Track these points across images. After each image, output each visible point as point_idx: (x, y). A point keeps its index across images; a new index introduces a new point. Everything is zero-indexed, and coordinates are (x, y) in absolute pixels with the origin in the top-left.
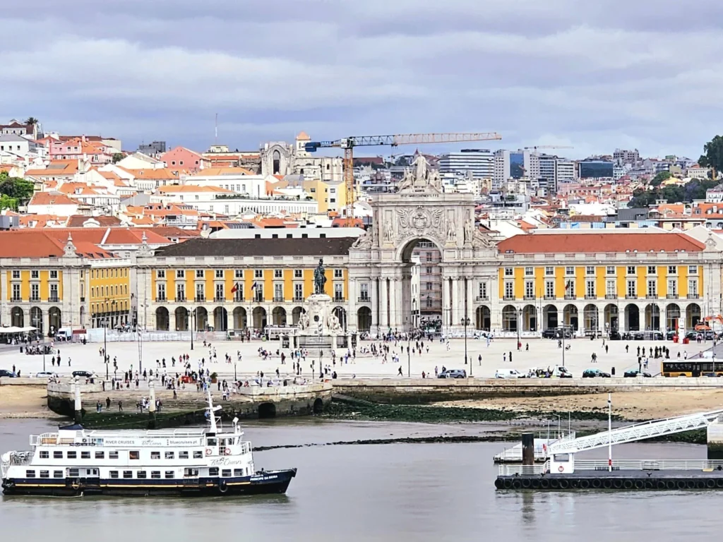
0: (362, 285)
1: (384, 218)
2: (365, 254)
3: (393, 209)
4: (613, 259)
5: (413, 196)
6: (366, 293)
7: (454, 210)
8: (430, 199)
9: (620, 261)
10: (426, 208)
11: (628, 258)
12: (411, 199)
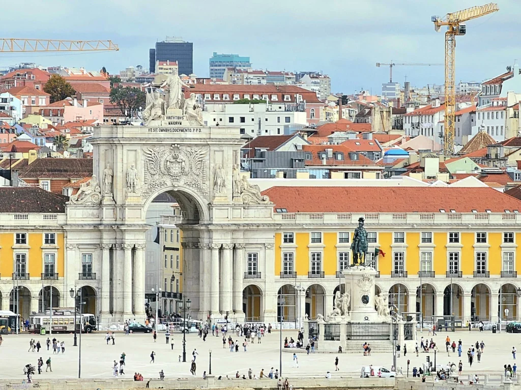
0: (84, 255)
1: (125, 161)
2: (90, 211)
3: (138, 148)
4: (430, 221)
5: (166, 130)
6: (90, 266)
7: (223, 151)
8: (189, 135)
9: (441, 225)
10: (184, 148)
11: (450, 221)
12: (163, 135)
